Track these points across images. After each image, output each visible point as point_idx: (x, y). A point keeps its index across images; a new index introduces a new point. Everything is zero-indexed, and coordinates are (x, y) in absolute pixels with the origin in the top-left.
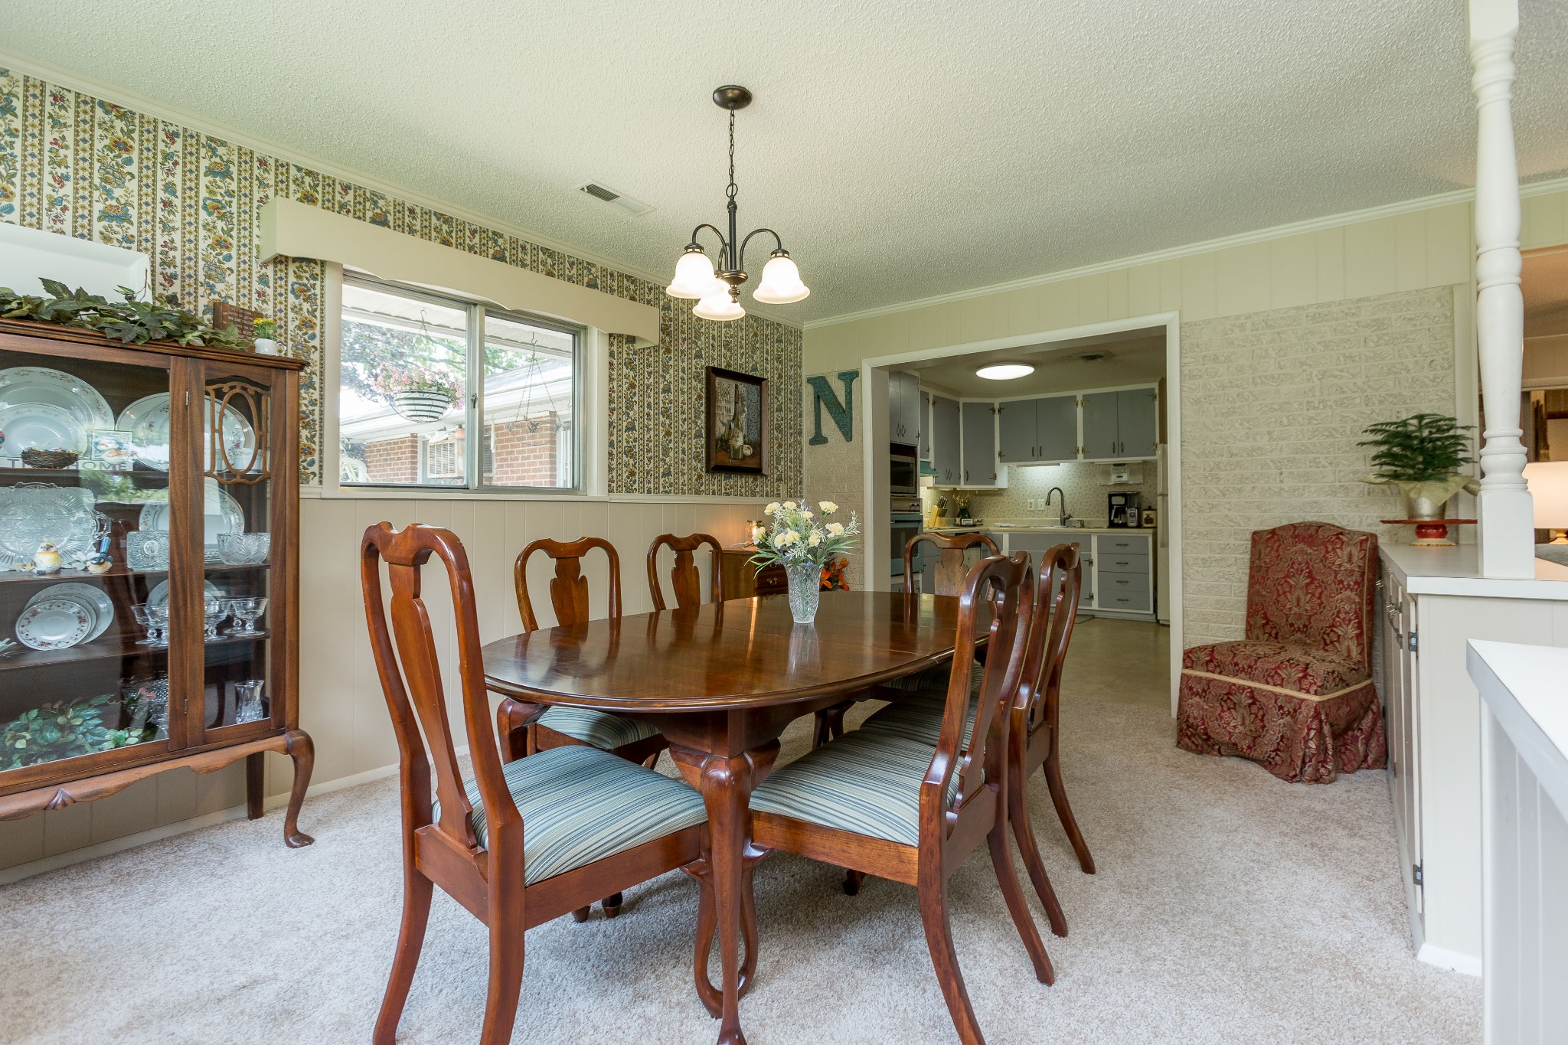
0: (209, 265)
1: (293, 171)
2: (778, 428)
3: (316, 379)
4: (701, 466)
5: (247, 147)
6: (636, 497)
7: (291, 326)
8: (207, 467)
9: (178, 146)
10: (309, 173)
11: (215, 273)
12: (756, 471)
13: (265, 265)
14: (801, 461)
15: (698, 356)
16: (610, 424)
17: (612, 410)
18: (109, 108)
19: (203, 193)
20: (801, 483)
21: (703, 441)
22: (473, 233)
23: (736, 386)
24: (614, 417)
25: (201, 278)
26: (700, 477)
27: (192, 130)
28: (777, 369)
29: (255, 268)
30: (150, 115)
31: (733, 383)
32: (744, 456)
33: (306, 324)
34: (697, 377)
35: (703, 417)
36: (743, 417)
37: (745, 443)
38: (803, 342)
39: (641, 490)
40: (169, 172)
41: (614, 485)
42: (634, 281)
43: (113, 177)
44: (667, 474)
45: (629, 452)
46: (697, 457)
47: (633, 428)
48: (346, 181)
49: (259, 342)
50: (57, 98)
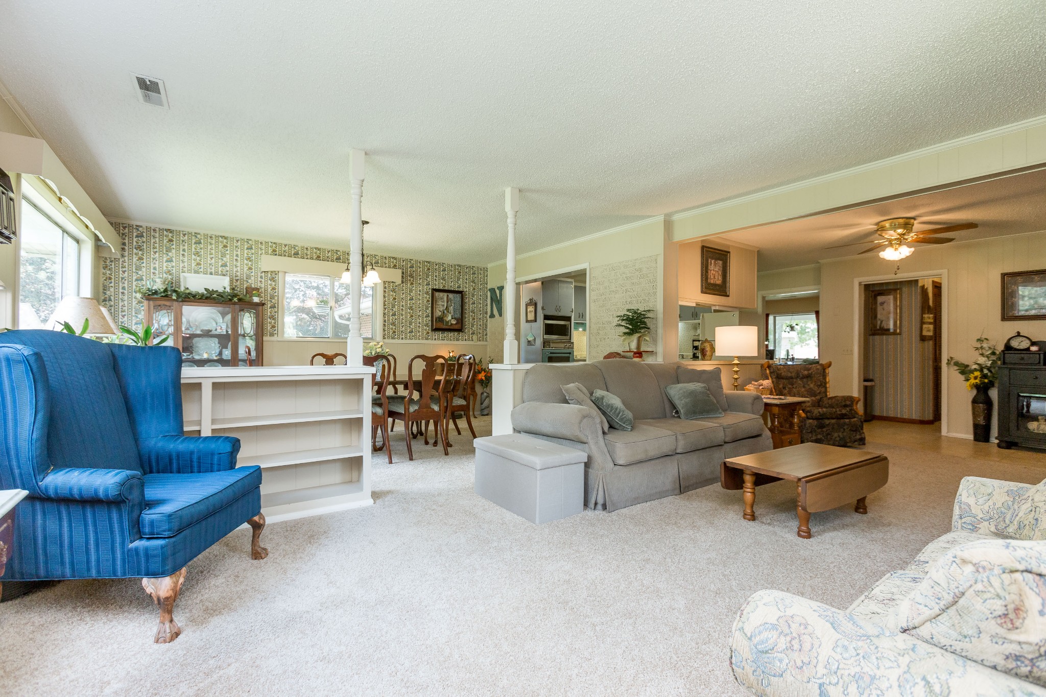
0: (247, 275)
1: (270, 244)
2: (473, 312)
3: (276, 305)
4: (429, 329)
5: (257, 240)
6: (396, 341)
7: (269, 290)
8: (240, 332)
9: (239, 243)
10: (274, 243)
11: (248, 277)
12: (460, 330)
13: (262, 273)
14: (486, 325)
15: (428, 284)
16: (384, 314)
17: (385, 309)
18: (222, 237)
19: (246, 255)
20: (486, 335)
21: (430, 319)
22: (329, 252)
23: (448, 295)
24: (386, 311)
25: (245, 279)
26: (428, 333)
27: (243, 238)
28: (472, 286)
29: (259, 274)
30: (232, 236)
31: (446, 294)
32: (452, 324)
33: (274, 289)
34: (427, 293)
35: (430, 309)
36: (451, 308)
37: (452, 318)
38: (488, 273)
39: (398, 338)
40: (237, 251)
41: (386, 336)
42: (395, 259)
43: (224, 255)
44: (411, 332)
45: (393, 324)
46: (427, 325)
47: (395, 315)
48: (285, 243)
49: (254, 298)
50: (211, 237)
